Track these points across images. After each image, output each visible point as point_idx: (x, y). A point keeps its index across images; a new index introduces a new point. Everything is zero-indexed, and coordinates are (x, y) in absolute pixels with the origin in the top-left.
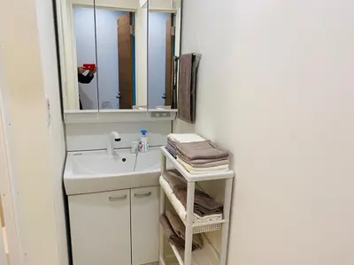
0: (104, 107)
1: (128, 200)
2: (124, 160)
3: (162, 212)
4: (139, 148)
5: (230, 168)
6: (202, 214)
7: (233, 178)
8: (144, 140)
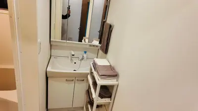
0: (69, 40)
1: (73, 82)
2: (75, 63)
3: (87, 89)
4: (82, 59)
5: (117, 81)
6: (102, 98)
7: (118, 85)
8: (85, 56)
